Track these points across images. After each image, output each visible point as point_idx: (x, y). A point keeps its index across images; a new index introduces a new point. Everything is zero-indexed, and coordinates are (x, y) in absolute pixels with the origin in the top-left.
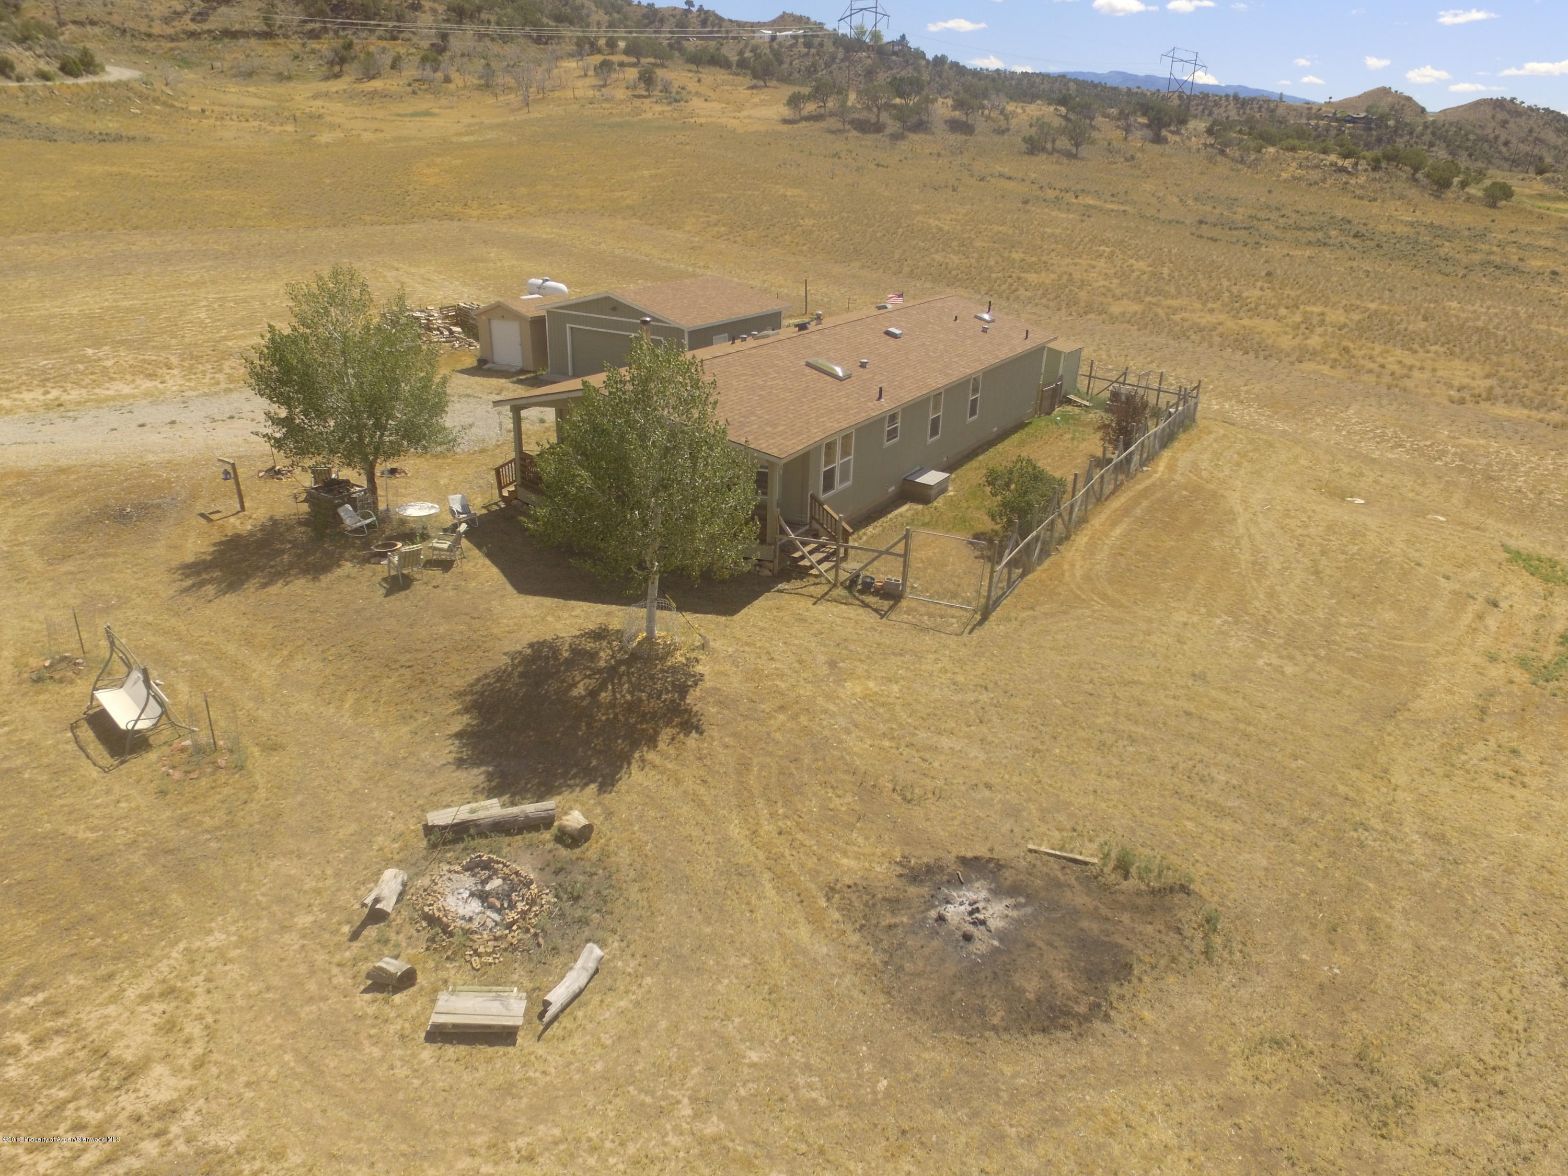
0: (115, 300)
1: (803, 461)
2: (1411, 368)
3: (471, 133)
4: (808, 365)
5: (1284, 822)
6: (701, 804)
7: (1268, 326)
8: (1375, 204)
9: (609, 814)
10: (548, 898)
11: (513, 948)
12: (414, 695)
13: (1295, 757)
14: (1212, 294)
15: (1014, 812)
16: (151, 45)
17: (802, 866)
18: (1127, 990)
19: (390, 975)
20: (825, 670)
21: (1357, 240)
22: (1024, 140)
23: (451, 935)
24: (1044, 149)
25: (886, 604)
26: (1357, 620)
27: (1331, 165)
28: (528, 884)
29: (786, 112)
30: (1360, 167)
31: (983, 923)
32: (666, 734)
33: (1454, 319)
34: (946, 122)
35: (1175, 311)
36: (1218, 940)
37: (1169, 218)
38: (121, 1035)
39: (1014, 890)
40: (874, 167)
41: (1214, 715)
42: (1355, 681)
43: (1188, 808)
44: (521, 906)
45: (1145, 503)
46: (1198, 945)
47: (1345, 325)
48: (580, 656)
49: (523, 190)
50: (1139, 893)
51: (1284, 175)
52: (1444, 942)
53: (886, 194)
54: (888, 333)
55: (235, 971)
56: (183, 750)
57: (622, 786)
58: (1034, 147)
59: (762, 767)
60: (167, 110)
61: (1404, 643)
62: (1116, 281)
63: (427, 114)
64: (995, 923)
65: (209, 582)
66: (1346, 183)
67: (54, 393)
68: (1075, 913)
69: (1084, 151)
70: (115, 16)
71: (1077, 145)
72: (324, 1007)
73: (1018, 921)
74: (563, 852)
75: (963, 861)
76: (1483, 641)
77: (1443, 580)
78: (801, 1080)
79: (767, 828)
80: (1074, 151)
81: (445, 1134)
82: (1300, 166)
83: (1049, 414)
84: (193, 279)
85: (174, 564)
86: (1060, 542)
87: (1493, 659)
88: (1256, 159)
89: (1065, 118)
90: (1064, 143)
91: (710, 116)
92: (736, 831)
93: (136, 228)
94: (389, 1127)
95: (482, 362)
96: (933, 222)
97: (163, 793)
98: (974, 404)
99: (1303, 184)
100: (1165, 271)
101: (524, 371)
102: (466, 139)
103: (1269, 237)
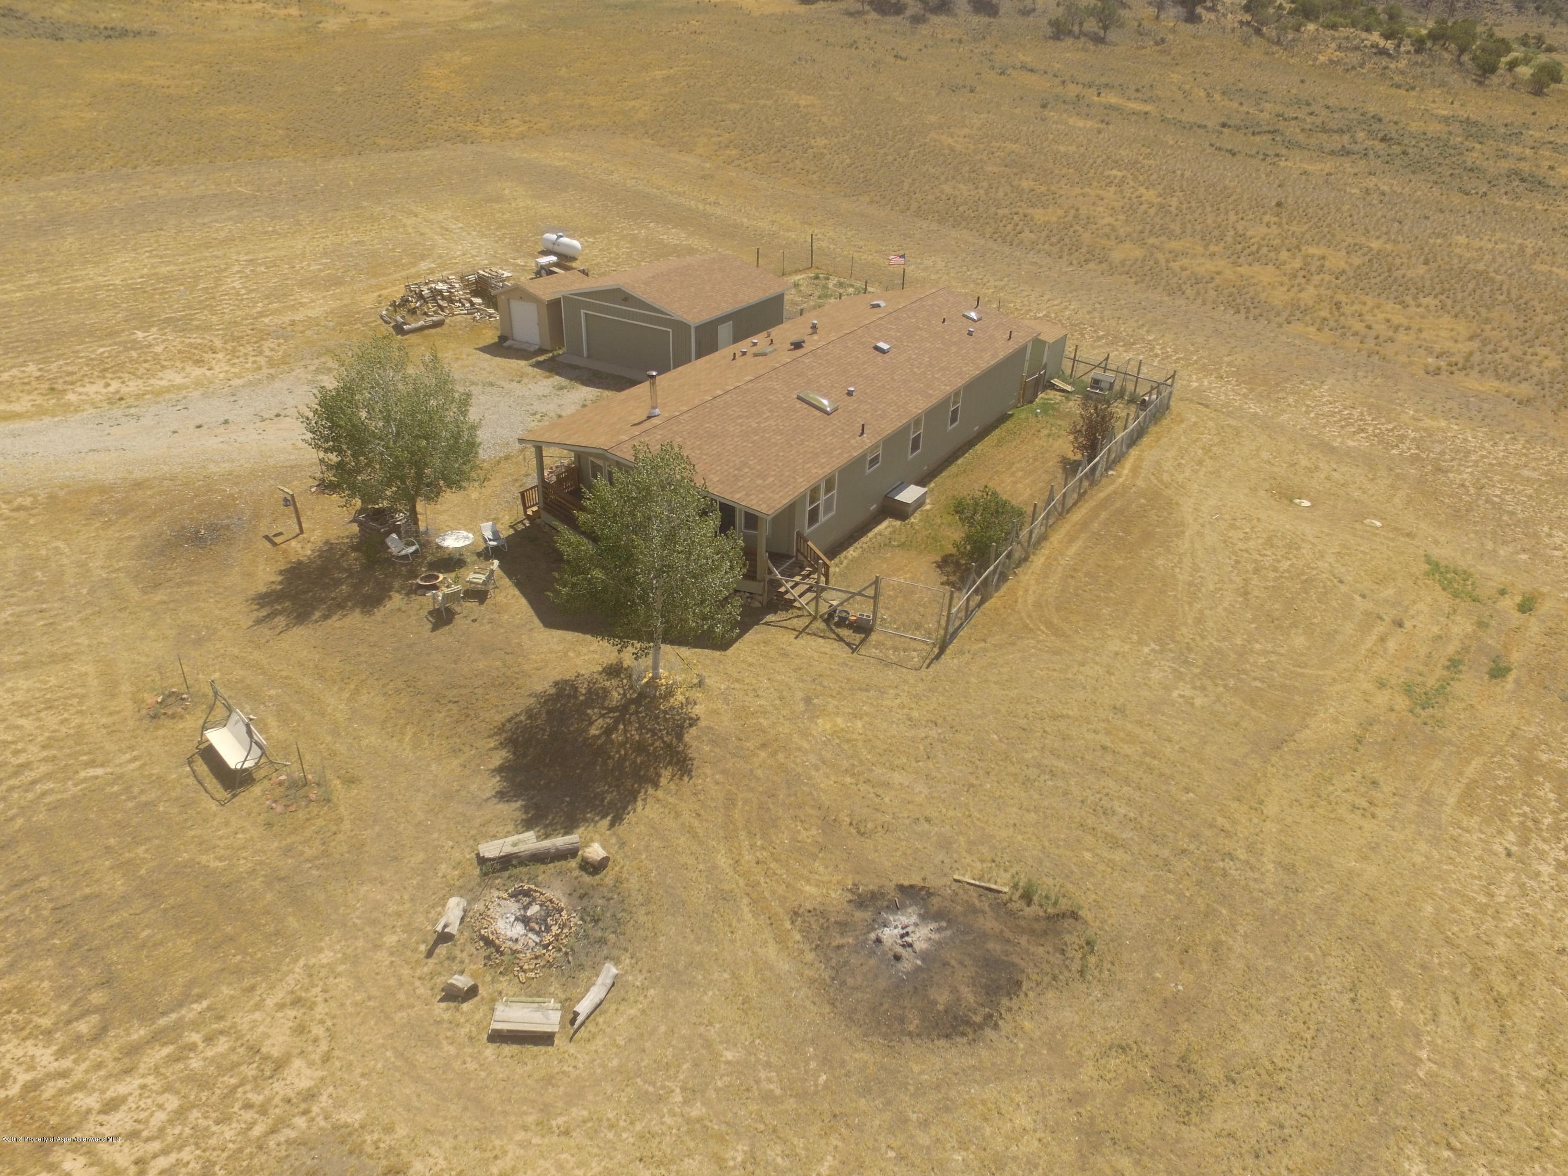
0: (153, 267)
1: (788, 511)
2: (1396, 329)
3: (479, 18)
4: (799, 398)
5: (1166, 853)
6: (695, 836)
7: (1264, 274)
8: (1413, 93)
9: (622, 844)
10: (576, 920)
11: (549, 965)
12: (461, 729)
13: (1187, 790)
14: (1216, 233)
15: (945, 844)
17: (773, 892)
18: (1015, 1004)
19: (460, 989)
20: (801, 706)
21: (1383, 145)
22: (1051, 23)
23: (502, 954)
24: (1070, 33)
25: (859, 637)
26: (1269, 647)
27: (1372, 46)
28: (560, 911)
30: (1402, 49)
31: (910, 945)
33: (1456, 261)
34: (969, 2)
35: (1176, 255)
36: (1092, 960)
37: (1191, 120)
38: (266, 1036)
40: (892, 60)
41: (1126, 749)
42: (1254, 713)
43: (1089, 839)
44: (555, 929)
45: (1103, 515)
46: (1076, 966)
47: (1344, 272)
49: (534, 99)
50: (1037, 919)
51: (1322, 58)
52: (1270, 963)
53: (901, 99)
54: (877, 348)
55: (344, 983)
56: (280, 784)
57: (630, 818)
58: (1059, 31)
59: (746, 802)
61: (1307, 671)
62: (1122, 217)
64: (920, 946)
65: (280, 613)
66: (1386, 68)
67: (114, 385)
68: (984, 936)
69: (1112, 35)
71: (1105, 28)
72: (412, 1013)
73: (939, 943)
74: (587, 879)
75: (901, 888)
76: (1379, 666)
77: (1358, 598)
78: (763, 1075)
79: (747, 857)
80: (1102, 33)
81: (505, 1113)
82: (1339, 47)
83: (1031, 402)
84: (223, 234)
85: (251, 593)
86: (1018, 565)
87: (1381, 684)
88: (1294, 40)
90: (1091, 25)
92: (723, 861)
94: (465, 1109)
95: (503, 338)
96: (946, 140)
97: (269, 825)
98: (955, 412)
99: (1340, 70)
100: (1174, 202)
101: (541, 351)
102: (474, 26)
103: (1291, 145)
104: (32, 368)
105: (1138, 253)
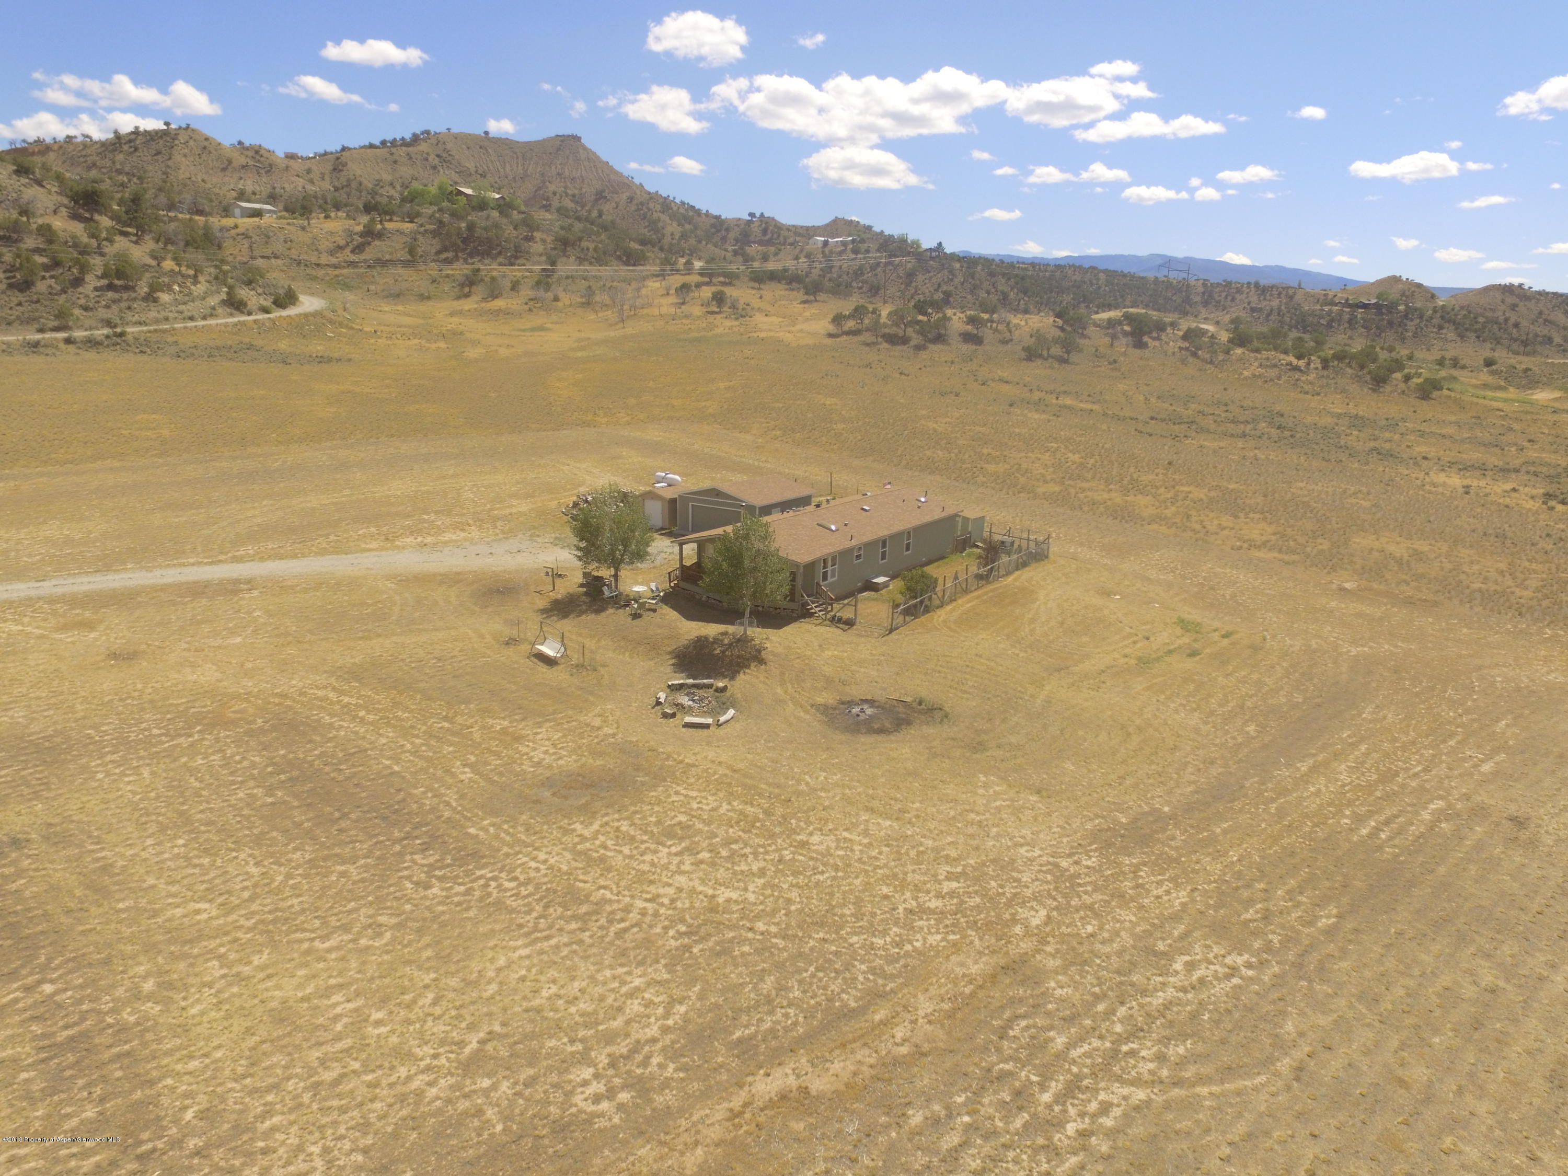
0: (416, 487)
1: (811, 566)
2: (1224, 528)
3: (582, 349)
4: (818, 524)
5: (989, 696)
6: (766, 683)
7: (1142, 500)
8: (1317, 397)
9: (733, 685)
10: (715, 701)
11: (705, 712)
12: (652, 653)
13: (1006, 679)
14: (1117, 478)
15: (884, 689)
16: (320, 273)
17: (803, 699)
18: (908, 727)
19: (668, 715)
20: (817, 647)
21: (1278, 431)
22: (1024, 349)
23: (685, 707)
24: (1040, 356)
25: (847, 627)
26: (1067, 640)
27: (1287, 364)
28: (707, 698)
29: (832, 328)
30: (1312, 366)
31: (865, 713)
32: (753, 665)
33: (1289, 496)
34: (960, 335)
35: (1083, 491)
36: (946, 719)
37: (1127, 415)
38: (591, 722)
39: (878, 707)
40: (898, 375)
41: (978, 667)
42: (1050, 659)
43: (953, 691)
44: (705, 703)
45: (991, 594)
46: (938, 720)
47: (1201, 500)
48: (716, 641)
49: (632, 401)
50: (923, 709)
51: (1246, 373)
53: (902, 401)
54: (863, 509)
56: (574, 663)
57: (737, 677)
58: (1031, 354)
59: (790, 674)
60: (351, 332)
61: (1085, 649)
62: (1051, 470)
63: (542, 329)
64: (869, 714)
66: (1297, 380)
67: (420, 539)
68: (898, 712)
69: (1074, 357)
70: (293, 251)
71: (1068, 352)
73: (878, 714)
74: (717, 693)
75: (862, 700)
77: (1128, 628)
78: (798, 739)
79: (790, 690)
80: (1066, 356)
82: (1261, 365)
83: (961, 552)
84: (451, 472)
85: (536, 609)
86: (938, 607)
87: (1125, 656)
88: (1223, 360)
89: (1062, 329)
90: (1056, 350)
91: (770, 330)
92: (779, 691)
93: (392, 436)
94: (677, 740)
96: (932, 425)
98: (908, 545)
99: (1260, 382)
100: (1092, 461)
101: (662, 529)
102: (579, 354)
103: (1201, 430)
104: (372, 529)
105: (1057, 488)
